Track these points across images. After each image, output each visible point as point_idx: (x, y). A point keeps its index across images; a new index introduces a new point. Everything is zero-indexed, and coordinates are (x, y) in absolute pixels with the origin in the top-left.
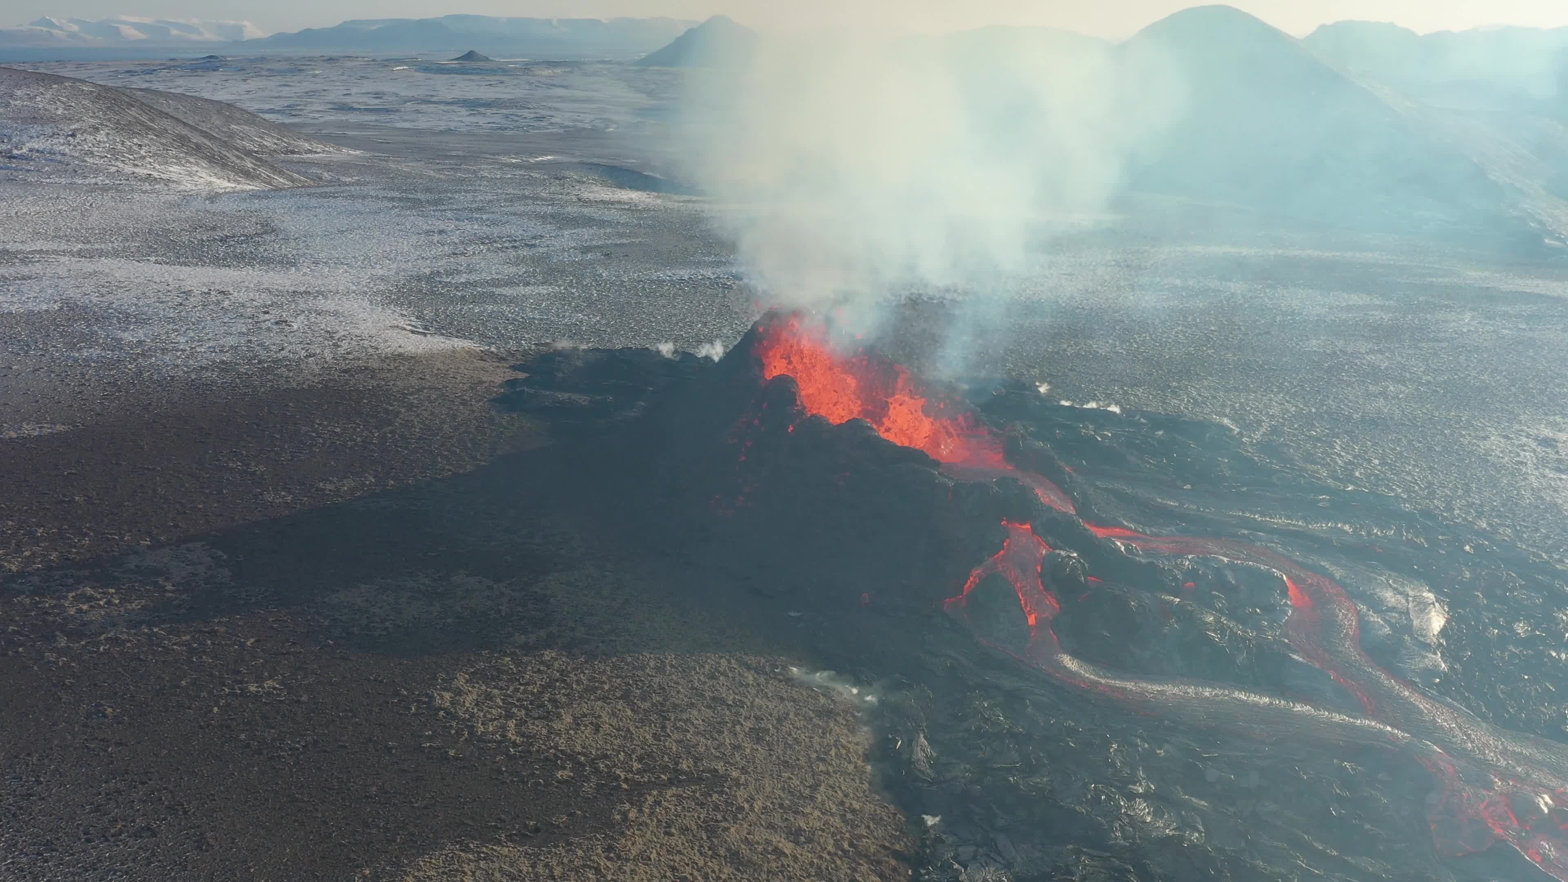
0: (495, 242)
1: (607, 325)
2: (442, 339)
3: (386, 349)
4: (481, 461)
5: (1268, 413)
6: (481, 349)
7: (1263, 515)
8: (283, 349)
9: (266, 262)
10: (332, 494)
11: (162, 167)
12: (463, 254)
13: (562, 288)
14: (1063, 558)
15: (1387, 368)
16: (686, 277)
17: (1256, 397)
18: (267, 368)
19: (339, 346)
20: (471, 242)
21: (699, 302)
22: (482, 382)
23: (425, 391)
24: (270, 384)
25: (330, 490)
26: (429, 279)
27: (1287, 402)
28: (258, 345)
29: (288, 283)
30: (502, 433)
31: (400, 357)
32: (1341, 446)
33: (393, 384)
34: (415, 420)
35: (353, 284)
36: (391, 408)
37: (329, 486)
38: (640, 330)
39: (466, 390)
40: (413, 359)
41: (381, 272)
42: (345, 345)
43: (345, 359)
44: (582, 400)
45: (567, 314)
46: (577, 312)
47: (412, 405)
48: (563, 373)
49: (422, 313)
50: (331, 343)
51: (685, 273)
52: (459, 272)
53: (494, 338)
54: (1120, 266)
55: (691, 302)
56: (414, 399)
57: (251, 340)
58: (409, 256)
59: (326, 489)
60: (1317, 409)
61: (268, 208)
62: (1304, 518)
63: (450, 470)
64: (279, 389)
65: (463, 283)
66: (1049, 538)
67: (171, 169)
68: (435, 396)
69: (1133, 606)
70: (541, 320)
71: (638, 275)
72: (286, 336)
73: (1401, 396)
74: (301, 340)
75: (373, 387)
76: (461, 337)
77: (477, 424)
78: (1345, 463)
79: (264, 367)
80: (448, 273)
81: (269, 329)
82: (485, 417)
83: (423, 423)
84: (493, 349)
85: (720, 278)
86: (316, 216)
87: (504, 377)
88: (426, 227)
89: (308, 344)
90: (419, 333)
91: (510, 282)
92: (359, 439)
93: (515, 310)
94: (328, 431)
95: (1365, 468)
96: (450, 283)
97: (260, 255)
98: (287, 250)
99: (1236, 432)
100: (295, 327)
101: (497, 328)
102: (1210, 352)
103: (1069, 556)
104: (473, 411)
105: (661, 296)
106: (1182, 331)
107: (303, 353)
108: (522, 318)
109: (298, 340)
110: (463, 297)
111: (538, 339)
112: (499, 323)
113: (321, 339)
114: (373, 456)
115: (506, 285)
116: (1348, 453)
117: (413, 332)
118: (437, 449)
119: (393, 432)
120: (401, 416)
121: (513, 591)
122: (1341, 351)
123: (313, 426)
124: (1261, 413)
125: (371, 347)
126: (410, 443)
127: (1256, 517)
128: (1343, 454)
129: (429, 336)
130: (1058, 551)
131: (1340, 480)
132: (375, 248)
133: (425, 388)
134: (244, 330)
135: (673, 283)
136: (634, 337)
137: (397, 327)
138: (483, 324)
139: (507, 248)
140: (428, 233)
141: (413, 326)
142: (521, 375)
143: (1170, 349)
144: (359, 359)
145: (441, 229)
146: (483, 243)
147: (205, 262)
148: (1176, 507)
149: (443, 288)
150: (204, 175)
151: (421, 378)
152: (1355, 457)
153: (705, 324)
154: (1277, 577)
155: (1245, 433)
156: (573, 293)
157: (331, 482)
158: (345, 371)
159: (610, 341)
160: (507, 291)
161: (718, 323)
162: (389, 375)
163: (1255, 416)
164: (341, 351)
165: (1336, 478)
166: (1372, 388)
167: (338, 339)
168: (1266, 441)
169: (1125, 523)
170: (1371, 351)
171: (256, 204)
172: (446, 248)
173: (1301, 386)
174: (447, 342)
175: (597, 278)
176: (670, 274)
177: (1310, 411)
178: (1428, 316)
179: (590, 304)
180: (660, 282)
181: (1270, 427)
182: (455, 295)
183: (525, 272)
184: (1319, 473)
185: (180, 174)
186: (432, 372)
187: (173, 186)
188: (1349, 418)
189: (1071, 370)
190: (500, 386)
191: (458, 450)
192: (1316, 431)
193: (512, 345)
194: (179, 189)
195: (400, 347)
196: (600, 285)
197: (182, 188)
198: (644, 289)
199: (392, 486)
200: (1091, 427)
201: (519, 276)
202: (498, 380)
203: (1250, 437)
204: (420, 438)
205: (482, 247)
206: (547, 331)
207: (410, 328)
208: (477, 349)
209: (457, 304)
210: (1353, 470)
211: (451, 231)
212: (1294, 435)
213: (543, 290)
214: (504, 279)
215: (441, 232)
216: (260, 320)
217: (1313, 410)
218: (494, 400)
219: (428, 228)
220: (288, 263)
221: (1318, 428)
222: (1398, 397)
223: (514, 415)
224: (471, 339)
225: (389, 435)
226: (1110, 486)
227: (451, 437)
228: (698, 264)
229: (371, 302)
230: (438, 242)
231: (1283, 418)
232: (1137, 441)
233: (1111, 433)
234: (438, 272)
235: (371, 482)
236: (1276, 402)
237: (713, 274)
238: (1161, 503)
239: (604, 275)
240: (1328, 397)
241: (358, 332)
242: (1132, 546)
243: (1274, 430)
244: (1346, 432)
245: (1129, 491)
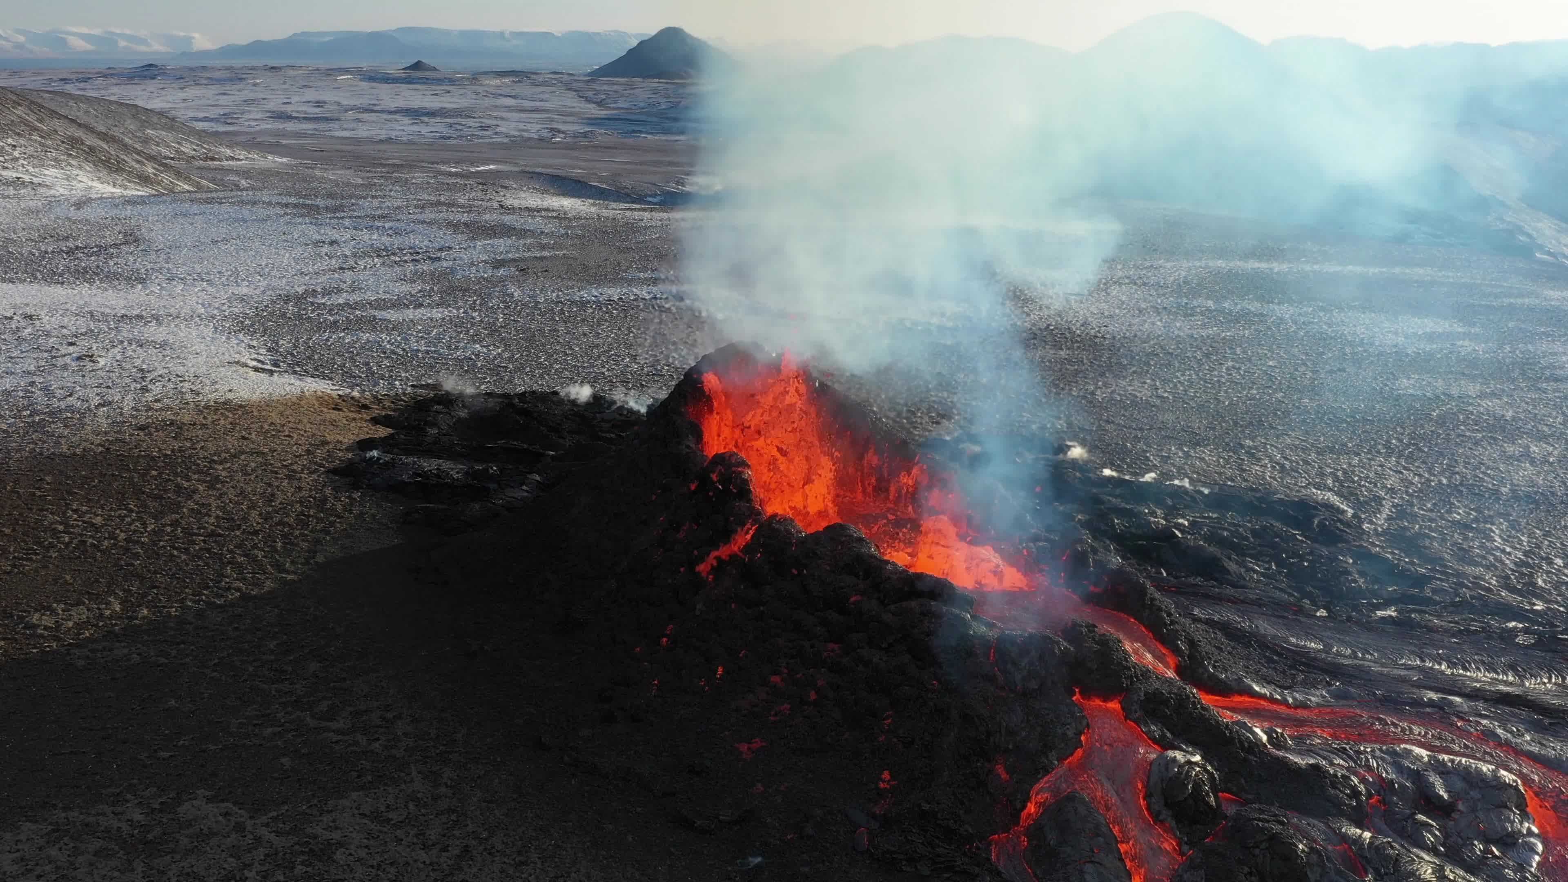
0: (394, 254)
1: (510, 359)
2: (292, 379)
3: (210, 395)
4: (288, 572)
5: (1385, 487)
6: (340, 393)
7: (1452, 665)
8: (70, 395)
9: (111, 277)
10: (46, 633)
11: (37, 170)
12: (352, 269)
13: (462, 311)
14: (1181, 766)
15: (1514, 419)
16: (616, 298)
17: (1360, 461)
18: (38, 423)
19: (147, 391)
20: (365, 254)
21: (629, 329)
22: (324, 443)
23: (243, 457)
24: (32, 446)
25: (46, 628)
26: (299, 299)
27: (1405, 468)
28: (41, 390)
29: (122, 303)
30: (332, 524)
31: (226, 406)
32: (1501, 537)
33: (202, 448)
34: (214, 505)
35: (203, 305)
36: (186, 484)
37: (48, 621)
38: (551, 366)
39: (301, 455)
40: (243, 409)
41: (245, 290)
42: (156, 389)
43: (150, 409)
44: (455, 470)
45: (462, 345)
46: (475, 342)
47: (217, 479)
48: (439, 428)
49: (277, 343)
50: (139, 386)
51: (614, 292)
52: (339, 291)
53: (360, 377)
54: (1135, 284)
55: (619, 329)
56: (224, 469)
57: (34, 382)
58: (287, 271)
59: (39, 626)
60: (1449, 478)
61: (140, 214)
62: (1513, 667)
63: (238, 589)
64: (41, 454)
65: (339, 305)
66: (1153, 727)
67: (46, 172)
68: (253, 465)
69: (1303, 851)
70: (427, 352)
71: (558, 296)
72: (84, 376)
73: (1551, 460)
74: (101, 381)
75: (173, 451)
76: (318, 376)
77: (299, 509)
78: (1515, 563)
79: (33, 422)
80: (326, 292)
81: (65, 367)
82: (315, 498)
83: (223, 509)
84: (356, 394)
85: (655, 298)
86: (192, 224)
87: (358, 435)
88: (317, 237)
89: (108, 387)
90: (264, 370)
91: (398, 304)
92: (123, 536)
93: (396, 340)
94: (84, 522)
95: (1548, 572)
96: (324, 304)
97: (106, 270)
98: (142, 264)
99: (1349, 515)
100: (102, 361)
101: (368, 364)
102: (1280, 395)
103: (1189, 762)
104: (300, 488)
105: (583, 320)
106: (1234, 367)
107: (96, 401)
108: (404, 350)
109: (95, 382)
110: (335, 322)
111: (418, 379)
112: (373, 356)
113: (128, 380)
114: (133, 565)
115: (393, 306)
116: (1515, 548)
117: (256, 369)
118: (230, 551)
119: (175, 524)
120: (196, 497)
121: (278, 833)
122: (1444, 394)
123: (64, 513)
124: (1376, 486)
125: (192, 391)
126: (193, 542)
127: (1443, 667)
128: (1508, 549)
129: (276, 374)
130: (1171, 753)
131: (1519, 592)
132: (249, 261)
133: (243, 452)
134: (32, 368)
135: (599, 304)
136: (541, 376)
137: (238, 362)
138: (351, 358)
139: (406, 262)
140: (317, 243)
141: (259, 361)
142: (382, 432)
143: (1226, 392)
144: (169, 408)
145: (334, 238)
146: (378, 256)
147: (36, 278)
148: (1319, 651)
149: (313, 311)
150: (85, 179)
151: (243, 438)
152: (1526, 553)
153: (634, 358)
154: (1510, 785)
155: (1363, 516)
156: (473, 318)
157: (53, 612)
158: (142, 428)
159: (510, 381)
160: (392, 315)
161: (651, 355)
162: (200, 433)
163: (1370, 490)
164: (149, 397)
165: (1513, 590)
166: (1510, 449)
167: (151, 380)
168: (1395, 530)
169: (1257, 688)
170: (1482, 395)
171: (129, 211)
172: (334, 261)
173: (1414, 444)
174: (298, 383)
175: (506, 297)
176: (596, 294)
177: (1440, 482)
178: (1530, 347)
179: (493, 331)
180: (583, 304)
181: (1393, 506)
182: (325, 320)
183: (420, 291)
184: (1484, 580)
185: (56, 177)
186: (262, 427)
187: (41, 190)
188: (1496, 493)
189: (1108, 422)
190: (348, 449)
191: (260, 554)
192: (1459, 514)
193: (382, 388)
194: (48, 194)
195: (230, 391)
196: (509, 307)
197: (52, 192)
198: (562, 312)
199: (144, 618)
200: (1159, 512)
201: (412, 296)
202: (348, 439)
203: (1371, 522)
204: (212, 534)
205: (376, 260)
206: (432, 367)
207: (255, 363)
208: (334, 394)
209: (325, 332)
210: (1531, 575)
211: (344, 242)
212: (1431, 520)
213: (437, 314)
214: (391, 300)
215: (332, 243)
216: (59, 354)
217: (1445, 481)
218: (334, 471)
219: (319, 237)
220: (138, 279)
221: (1459, 508)
222: (1548, 461)
223: (356, 495)
224: (331, 379)
225: (169, 529)
226: (1216, 618)
227: (256, 533)
228: (631, 282)
229: (216, 328)
230: (326, 255)
231: (1407, 493)
232: (1225, 534)
233: (1188, 520)
234: (314, 291)
235: (114, 611)
236: (1390, 469)
237: (649, 293)
238: (1297, 646)
239: (516, 294)
240: (1456, 461)
241: (180, 370)
242: (1277, 733)
243: (1401, 513)
244: (1501, 515)
245: (1246, 625)
